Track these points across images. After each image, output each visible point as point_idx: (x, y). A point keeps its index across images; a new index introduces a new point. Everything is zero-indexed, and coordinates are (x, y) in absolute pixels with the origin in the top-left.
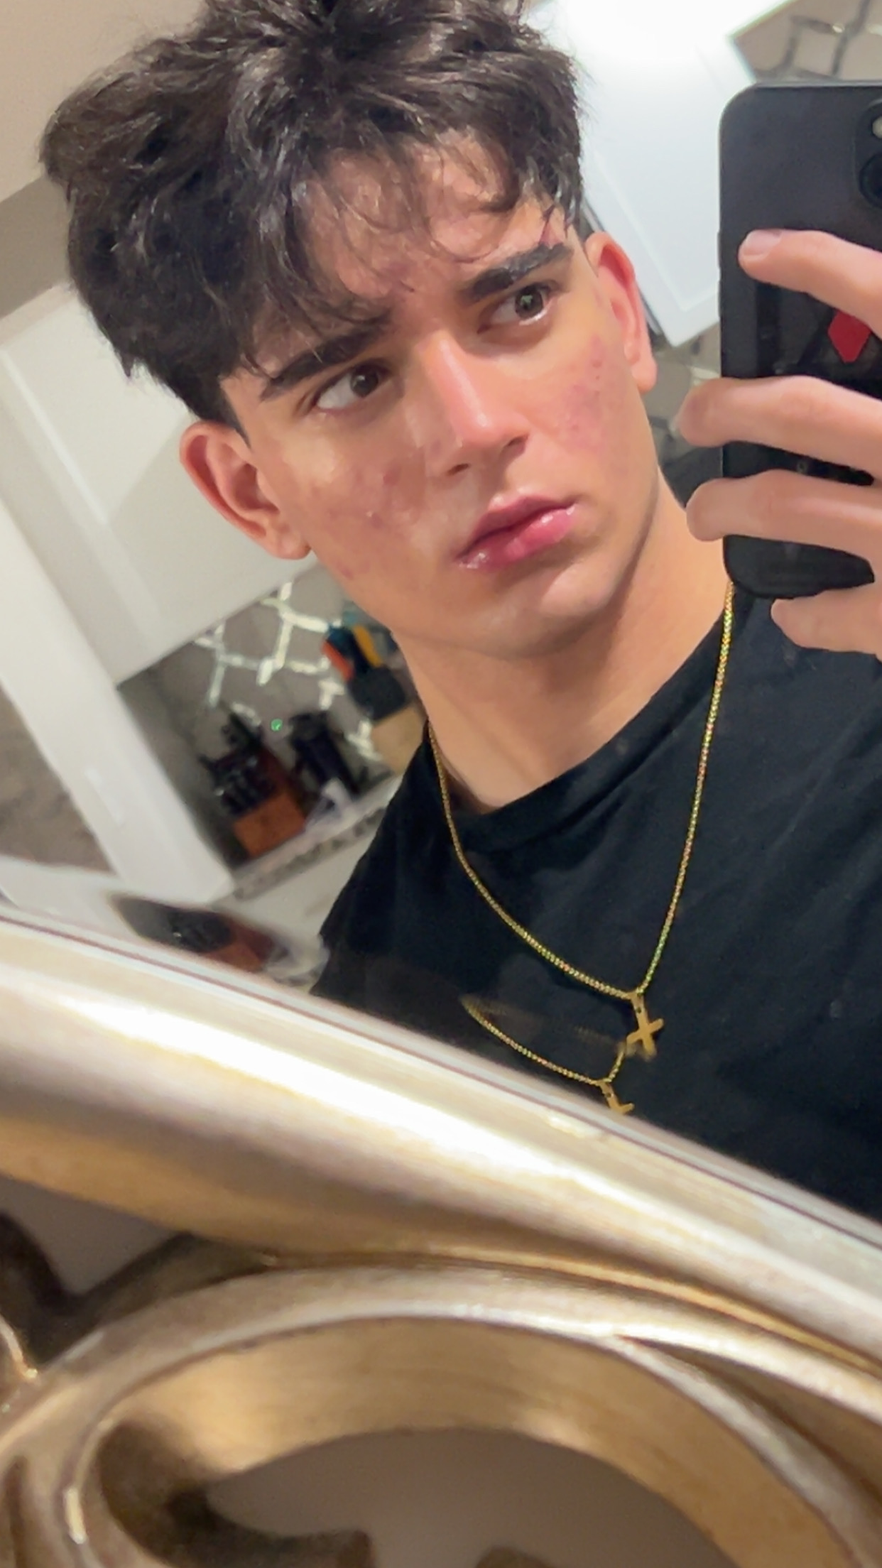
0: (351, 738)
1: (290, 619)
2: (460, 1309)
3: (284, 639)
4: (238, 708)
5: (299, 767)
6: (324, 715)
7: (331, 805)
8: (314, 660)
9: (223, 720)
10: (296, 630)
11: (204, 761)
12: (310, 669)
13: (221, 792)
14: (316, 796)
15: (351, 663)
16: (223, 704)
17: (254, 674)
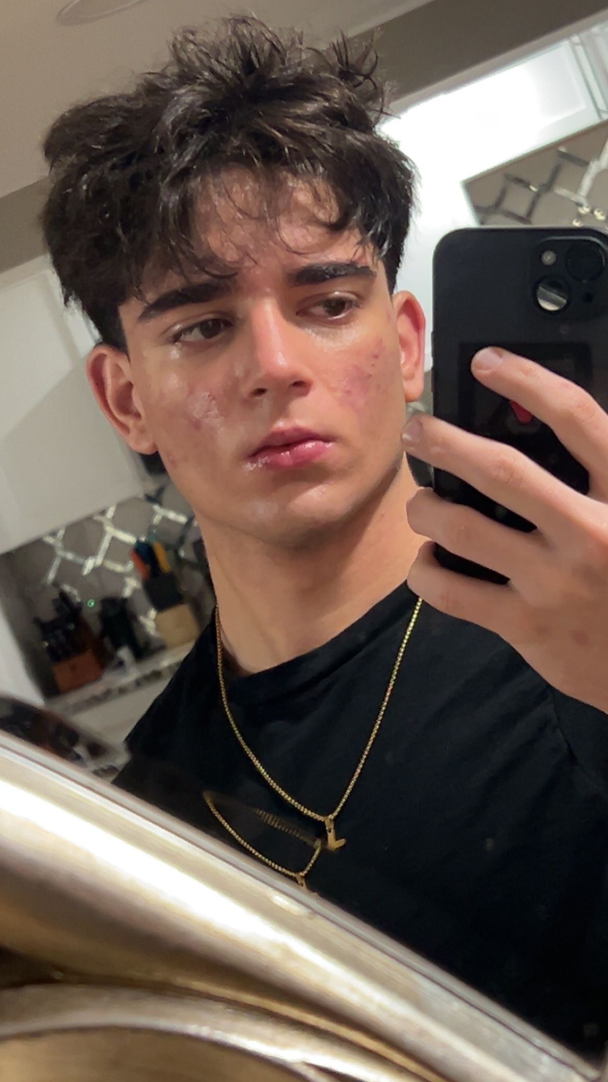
0: (142, 619)
1: (111, 531)
2: (192, 1029)
3: (105, 544)
4: (67, 588)
5: (103, 634)
6: (125, 601)
7: (121, 664)
8: (124, 563)
9: (55, 594)
10: (114, 539)
11: (37, 621)
12: (119, 568)
13: (46, 644)
14: (112, 657)
15: (148, 567)
16: (56, 584)
17: (81, 567)
